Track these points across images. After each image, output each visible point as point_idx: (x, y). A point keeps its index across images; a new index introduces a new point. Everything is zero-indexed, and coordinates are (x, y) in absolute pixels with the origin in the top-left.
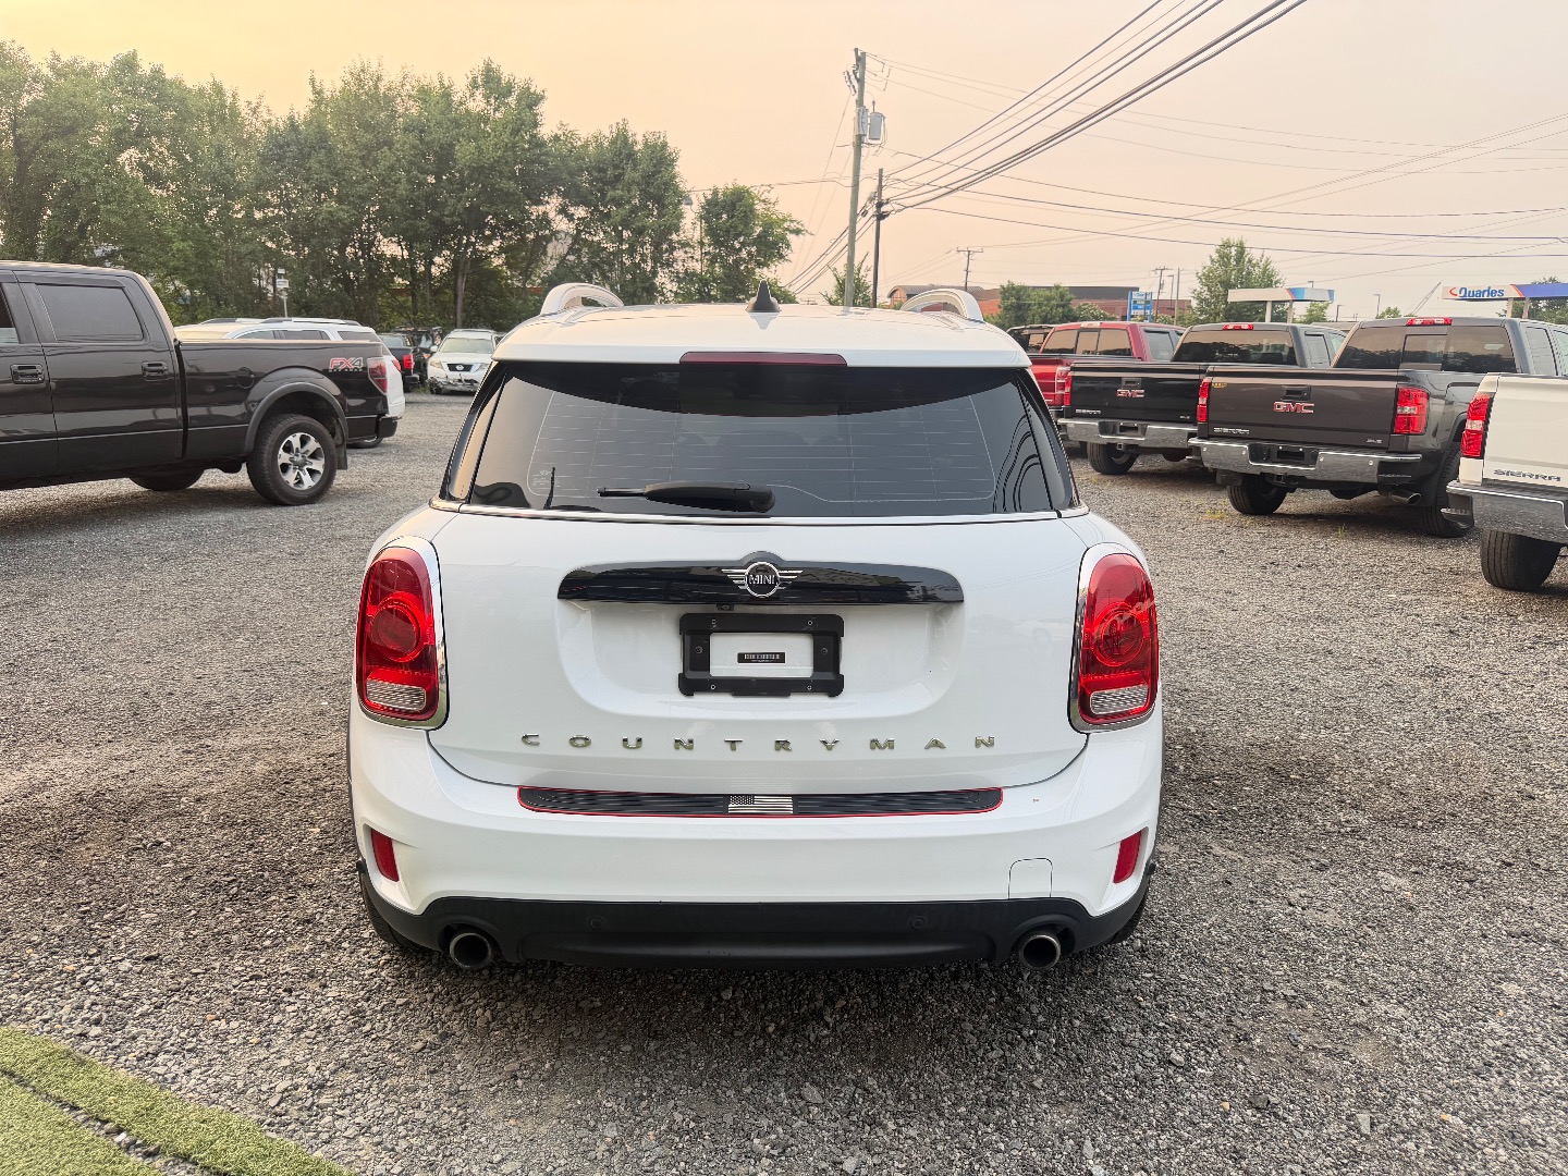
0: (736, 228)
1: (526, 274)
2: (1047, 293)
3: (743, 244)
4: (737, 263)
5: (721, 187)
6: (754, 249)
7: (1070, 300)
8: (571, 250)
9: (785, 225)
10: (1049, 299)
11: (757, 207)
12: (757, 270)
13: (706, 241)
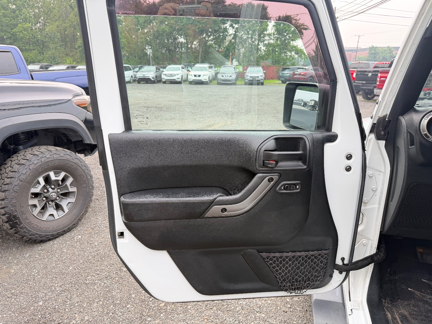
0: (285, 28)
1: (220, 46)
2: (385, 49)
3: (288, 34)
4: (285, 40)
5: (281, 15)
6: (291, 35)
7: (393, 51)
8: (233, 38)
9: (302, 27)
10: (385, 51)
11: (293, 22)
12: (291, 42)
13: (275, 33)
